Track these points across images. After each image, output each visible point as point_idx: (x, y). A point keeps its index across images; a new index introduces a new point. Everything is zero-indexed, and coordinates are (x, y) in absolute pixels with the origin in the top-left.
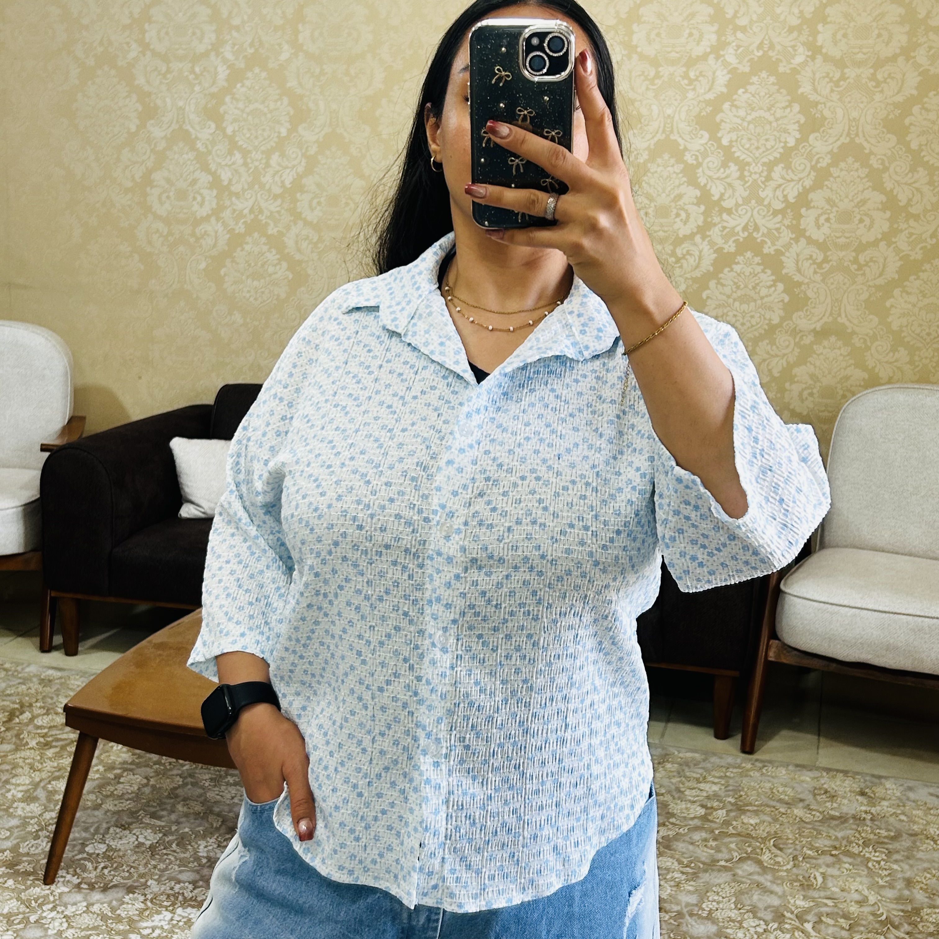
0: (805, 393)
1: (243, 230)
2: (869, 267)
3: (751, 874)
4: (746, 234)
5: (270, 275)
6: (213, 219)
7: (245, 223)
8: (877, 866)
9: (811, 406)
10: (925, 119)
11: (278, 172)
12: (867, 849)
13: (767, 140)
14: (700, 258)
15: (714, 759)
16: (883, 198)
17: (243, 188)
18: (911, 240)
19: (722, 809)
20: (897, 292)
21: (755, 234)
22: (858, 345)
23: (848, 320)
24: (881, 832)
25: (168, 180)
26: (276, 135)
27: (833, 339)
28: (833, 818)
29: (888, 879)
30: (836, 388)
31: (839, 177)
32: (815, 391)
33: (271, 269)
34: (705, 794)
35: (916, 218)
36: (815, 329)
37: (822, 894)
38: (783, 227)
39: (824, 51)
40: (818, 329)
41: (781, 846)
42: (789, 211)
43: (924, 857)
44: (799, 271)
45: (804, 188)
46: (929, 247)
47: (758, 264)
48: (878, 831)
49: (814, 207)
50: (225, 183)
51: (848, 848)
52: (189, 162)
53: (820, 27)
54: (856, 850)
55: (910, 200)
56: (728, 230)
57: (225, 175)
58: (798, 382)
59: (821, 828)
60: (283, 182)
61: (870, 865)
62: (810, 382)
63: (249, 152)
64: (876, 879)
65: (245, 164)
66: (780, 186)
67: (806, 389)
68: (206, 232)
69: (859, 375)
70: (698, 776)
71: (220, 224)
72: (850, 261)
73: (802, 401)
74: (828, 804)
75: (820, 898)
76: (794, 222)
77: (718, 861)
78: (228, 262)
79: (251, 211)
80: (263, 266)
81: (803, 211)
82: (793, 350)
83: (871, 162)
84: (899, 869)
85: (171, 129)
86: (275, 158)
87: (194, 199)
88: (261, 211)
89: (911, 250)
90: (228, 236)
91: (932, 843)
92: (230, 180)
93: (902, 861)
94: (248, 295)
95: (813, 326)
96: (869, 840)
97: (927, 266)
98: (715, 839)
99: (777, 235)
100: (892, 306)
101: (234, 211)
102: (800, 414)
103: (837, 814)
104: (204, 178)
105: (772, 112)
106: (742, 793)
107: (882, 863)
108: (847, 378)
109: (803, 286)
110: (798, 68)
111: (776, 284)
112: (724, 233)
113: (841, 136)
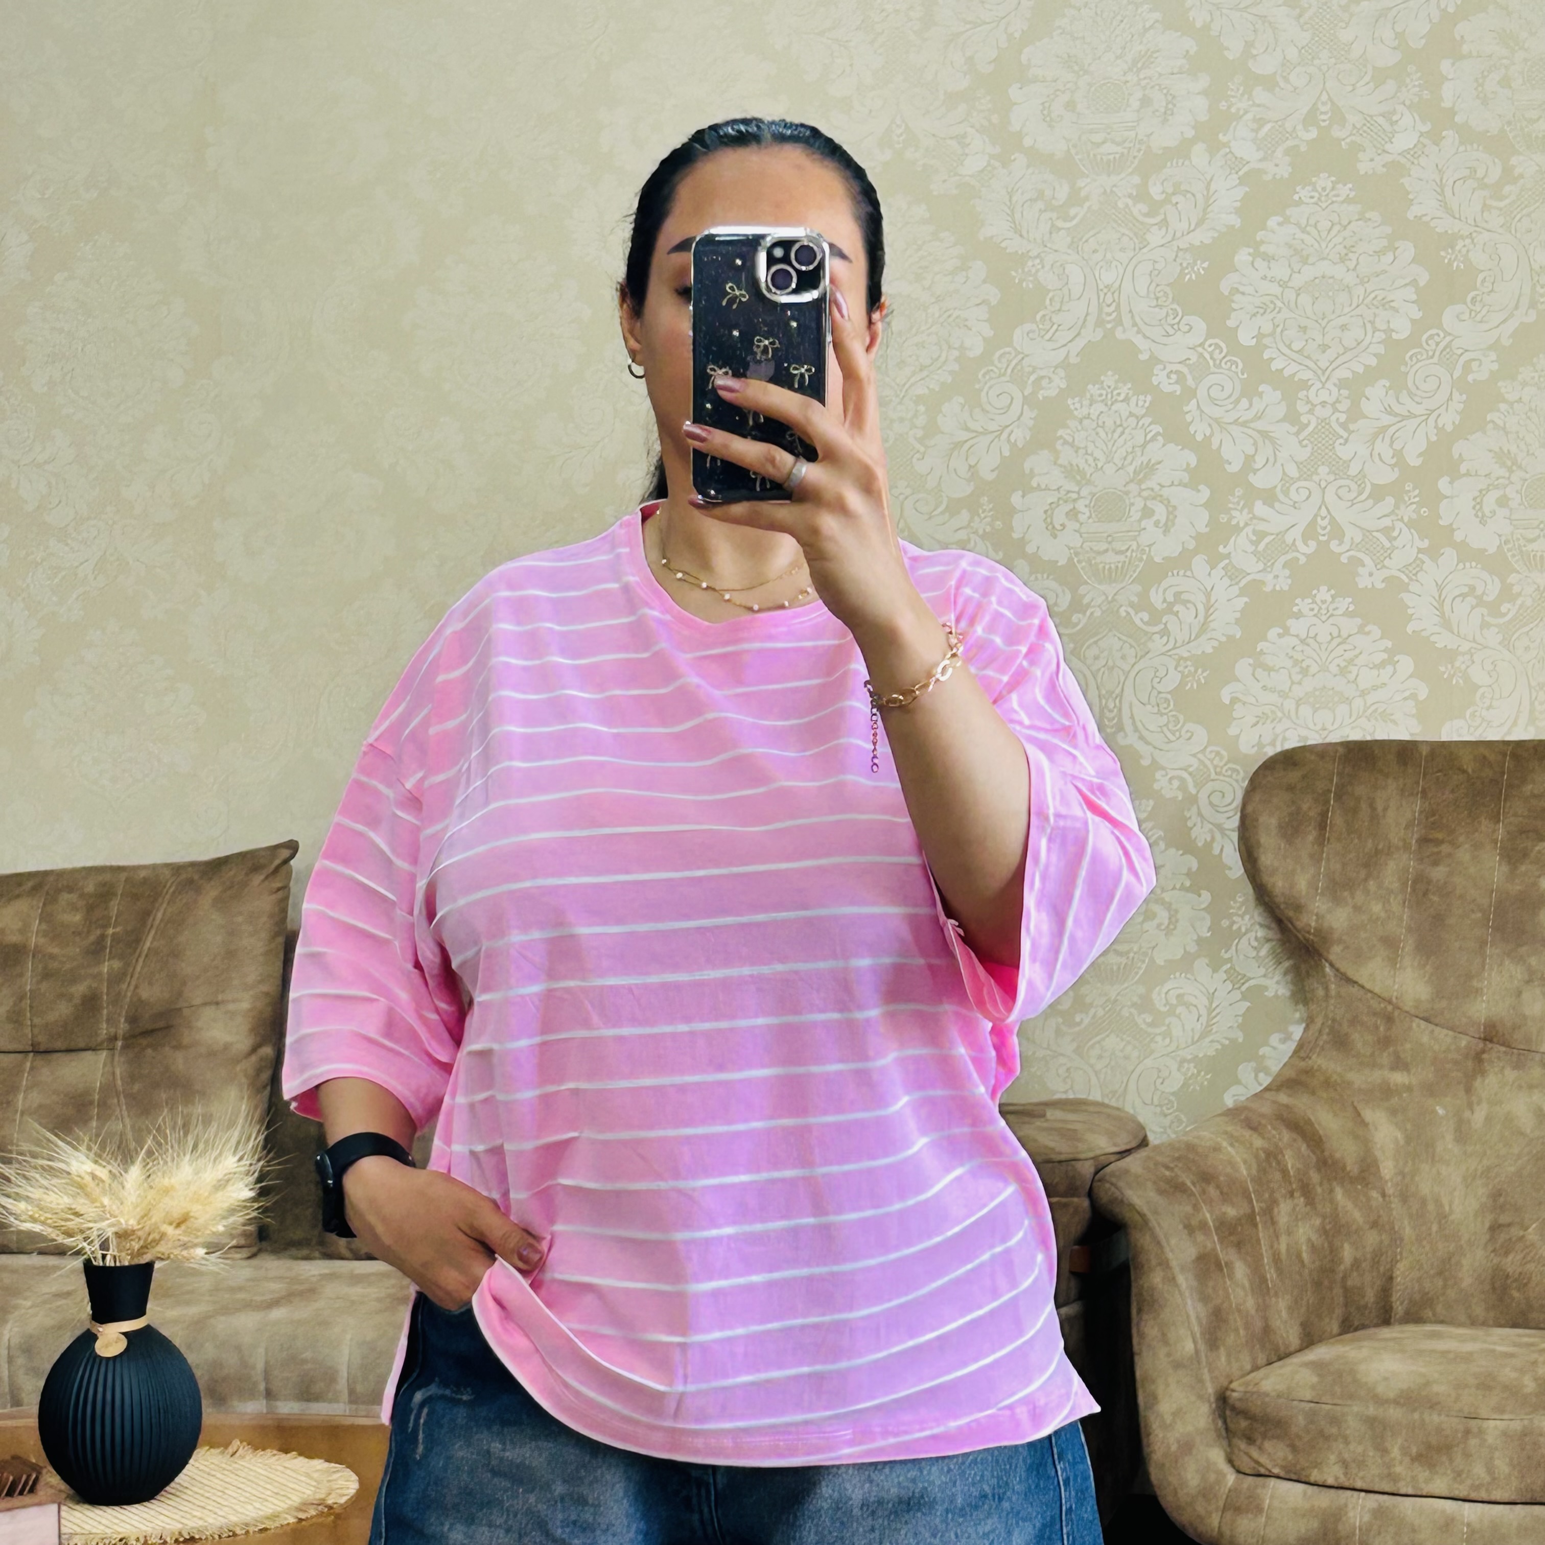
4: (1313, 544)
13: (1344, 328)
14: (1208, 608)
21: (1334, 546)
31: (1520, 400)
38: (1399, 525)
39: (1459, 119)
42: (1408, 486)
44: (1446, 624)
45: (1440, 431)
47: (1347, 614)
49: (1468, 474)
53: (1445, 66)
56: (1269, 539)
66: (1383, 430)
76: (1425, 511)
81: (1443, 484)
99: (1387, 544)
105: (1351, 264)
109: (1460, 658)
110: (1403, 161)
111: (1396, 659)
112: (1261, 547)
113: (1516, 307)
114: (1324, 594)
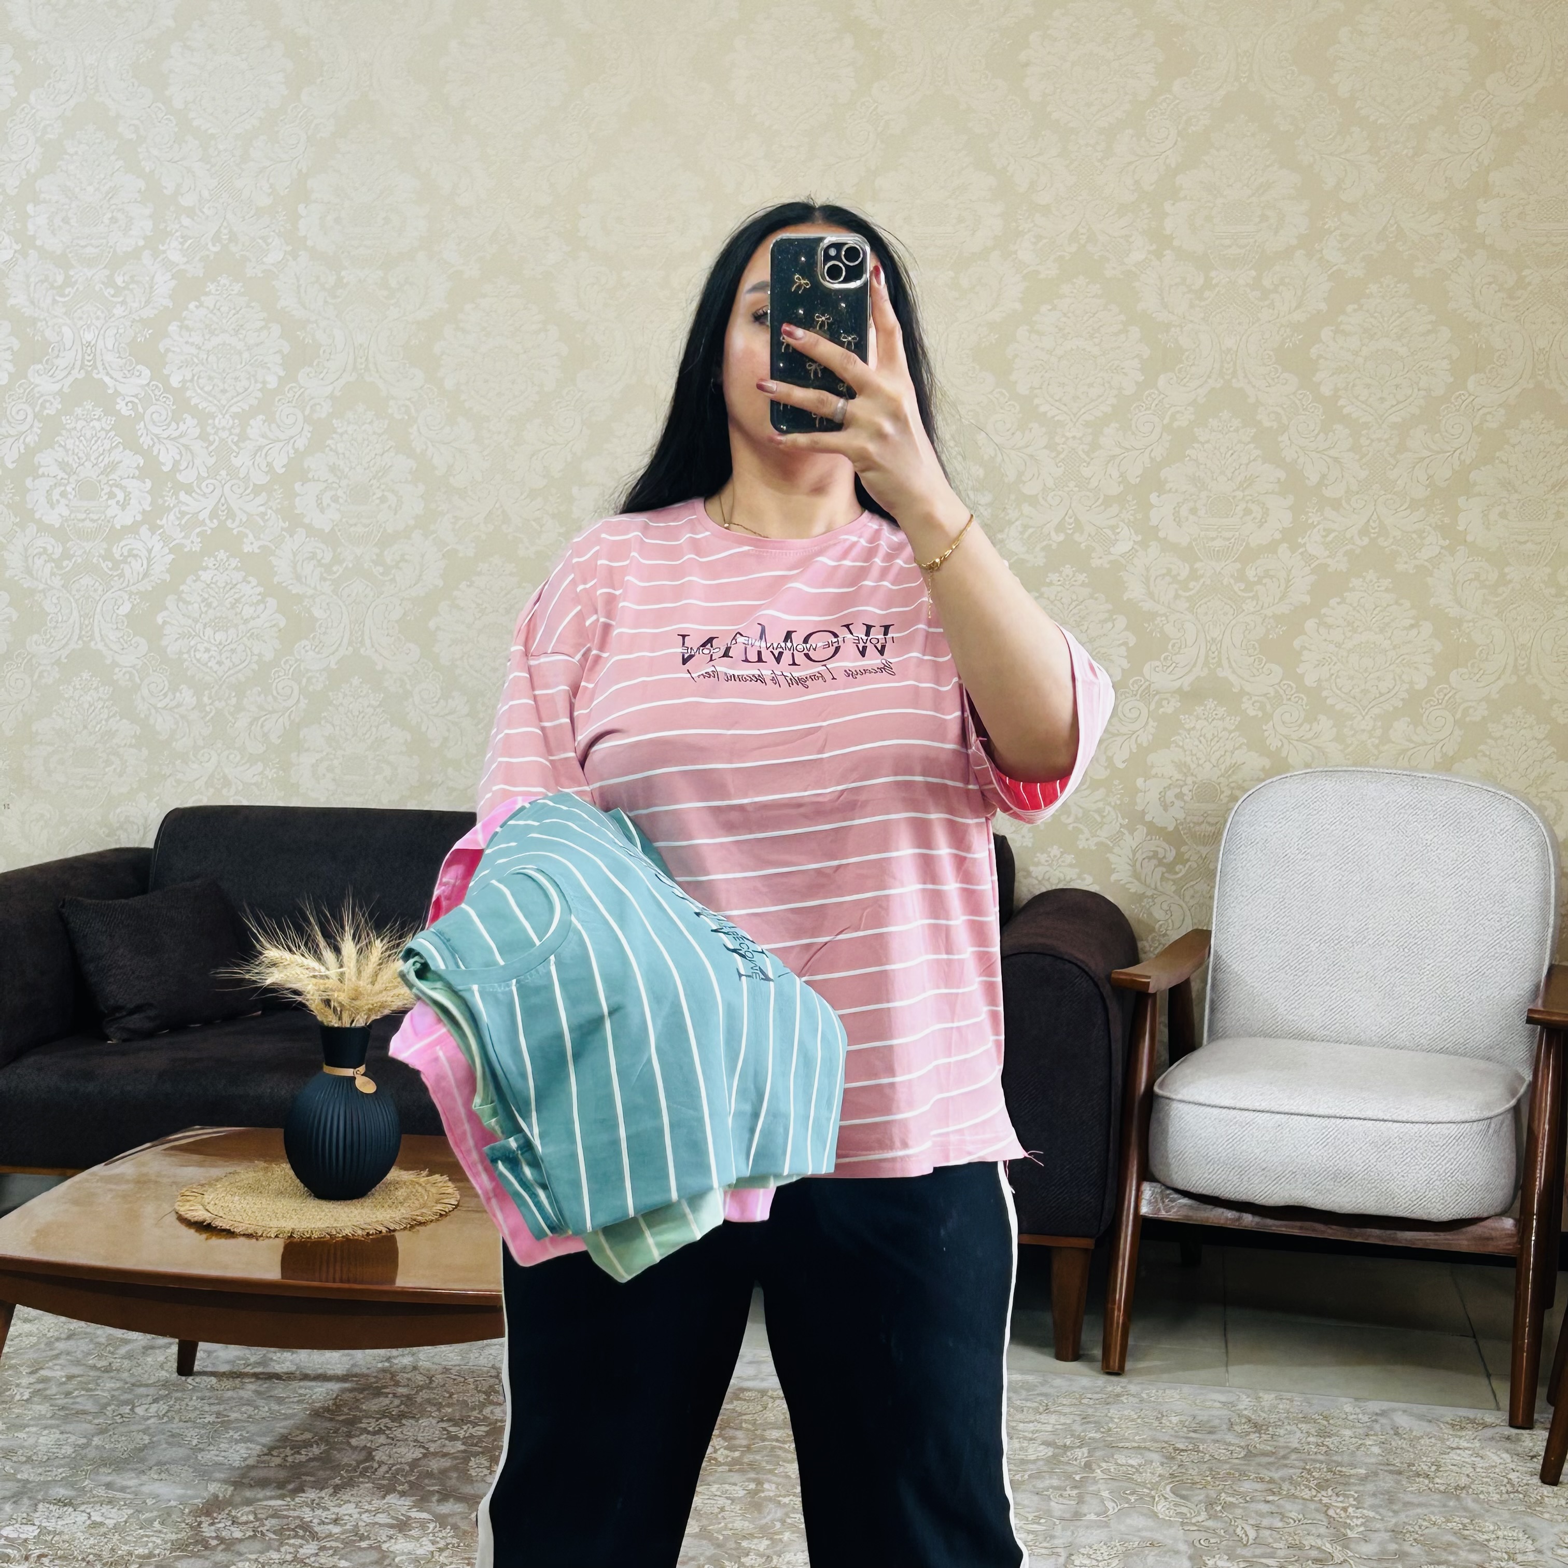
0: (1170, 795)
1: (197, 548)
2: (1265, 585)
3: (1139, 1531)
4: (1061, 537)
5: (246, 621)
6: (144, 531)
7: (201, 534)
8: (1343, 1515)
9: (1181, 815)
10: (1342, 348)
11: (260, 448)
12: (1323, 1493)
13: (1091, 385)
15: (1058, 1382)
16: (1282, 475)
17: (199, 477)
18: (1330, 538)
19: (1080, 1447)
20: (1310, 624)
21: (1077, 537)
22: (1252, 713)
23: (1234, 672)
24: (1344, 1469)
25: (63, 466)
26: (259, 386)
27: (1211, 704)
28: (1264, 1454)
29: (1362, 1529)
30: (1219, 784)
31: (1208, 442)
32: (1185, 790)
33: (248, 611)
34: (1049, 1428)
35: (1336, 504)
36: (1180, 688)
37: (1258, 1551)
38: (1121, 524)
39: (1176, 243)
40: (1186, 688)
41: (1184, 1492)
42: (1129, 498)
43: (1415, 1501)
44: (1151, 595)
45: (1152, 460)
46: (1358, 551)
47: (1083, 585)
48: (1338, 1468)
49: (1170, 491)
50: (166, 469)
51: (1293, 1491)
52: (103, 434)
53: (1168, 205)
54: (1307, 1494)
55: (1324, 477)
56: (1031, 530)
57: (167, 457)
58: (1156, 776)
59: (1245, 1468)
60: (269, 465)
61: (1331, 1512)
62: (1177, 776)
63: (212, 416)
64: (1343, 1530)
65: (203, 436)
66: (1114, 457)
67: (1169, 787)
68: (131, 550)
69: (1254, 762)
70: (1036, 1404)
71: (156, 537)
72: (1232, 576)
73: (1166, 810)
74: (1254, 1436)
75: (1255, 1556)
76: (1139, 516)
77: (1085, 1515)
78: (170, 602)
79: (213, 515)
80: (233, 606)
81: (1153, 498)
82: (1147, 723)
83: (1258, 417)
84: (1378, 1517)
85: (71, 379)
86: (256, 426)
87: (111, 495)
88: (231, 515)
89: (1328, 557)
90: (172, 556)
91: (1427, 1482)
92: (176, 463)
93: (1380, 1506)
94: (206, 656)
95: (1177, 684)
96: (1327, 1481)
97: (1355, 582)
98: (1076, 1487)
99: (1113, 537)
100: (1304, 648)
101: (183, 514)
102: (1164, 829)
103: (1269, 1448)
104: (130, 461)
105: (1096, 340)
106: (1110, 1425)
107: (1350, 1510)
108: (1235, 768)
109: (1159, 619)
110: (1134, 269)
111: (1114, 617)
112: (1026, 536)
113: (1209, 377)
114: (1068, 570)
